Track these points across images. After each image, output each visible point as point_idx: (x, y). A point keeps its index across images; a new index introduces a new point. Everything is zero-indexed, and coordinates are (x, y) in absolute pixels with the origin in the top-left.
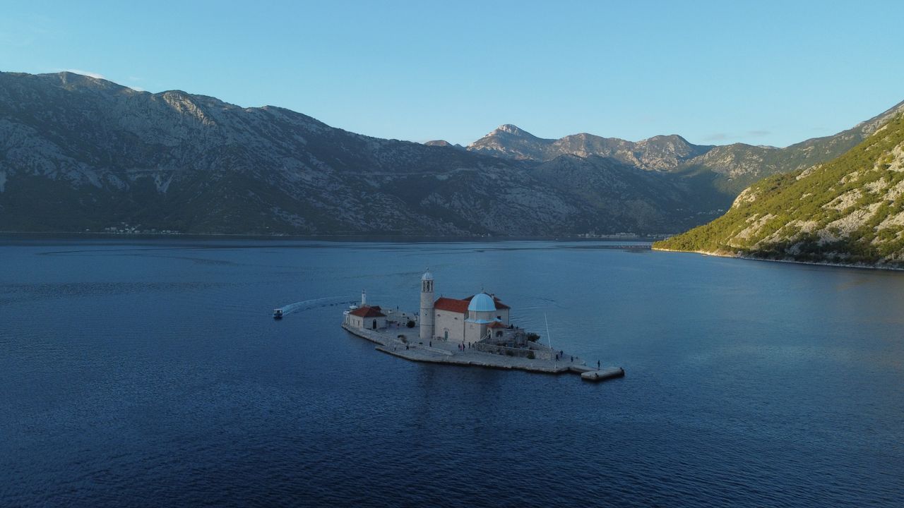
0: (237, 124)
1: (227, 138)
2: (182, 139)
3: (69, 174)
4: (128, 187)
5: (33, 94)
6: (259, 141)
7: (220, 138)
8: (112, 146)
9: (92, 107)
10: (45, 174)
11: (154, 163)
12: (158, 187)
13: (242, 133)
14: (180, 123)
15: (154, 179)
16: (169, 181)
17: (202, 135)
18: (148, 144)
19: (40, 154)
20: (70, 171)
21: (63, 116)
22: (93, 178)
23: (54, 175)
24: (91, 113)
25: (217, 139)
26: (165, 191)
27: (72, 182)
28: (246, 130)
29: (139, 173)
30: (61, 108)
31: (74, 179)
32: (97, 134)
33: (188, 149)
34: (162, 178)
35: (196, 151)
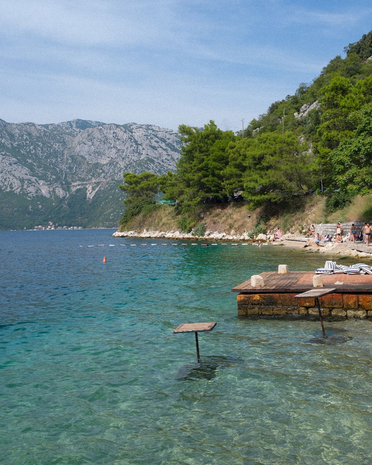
0: (155, 143)
1: (142, 154)
2: (112, 158)
3: (29, 189)
4: (68, 195)
5: (24, 136)
6: (169, 155)
7: (136, 155)
8: (67, 167)
9: (61, 141)
10: (13, 190)
11: (90, 177)
12: (88, 194)
13: (156, 150)
14: (112, 146)
15: (87, 189)
16: (97, 189)
17: (124, 154)
18: (90, 164)
19: (14, 176)
20: (29, 187)
21: (39, 148)
22: (45, 191)
23: (19, 190)
24: (59, 145)
25: (134, 156)
26: (91, 198)
27: (29, 195)
28: (161, 147)
29: (79, 185)
30: (40, 144)
31: (30, 192)
32: (59, 159)
33: (113, 164)
34: (93, 188)
35: (119, 166)
